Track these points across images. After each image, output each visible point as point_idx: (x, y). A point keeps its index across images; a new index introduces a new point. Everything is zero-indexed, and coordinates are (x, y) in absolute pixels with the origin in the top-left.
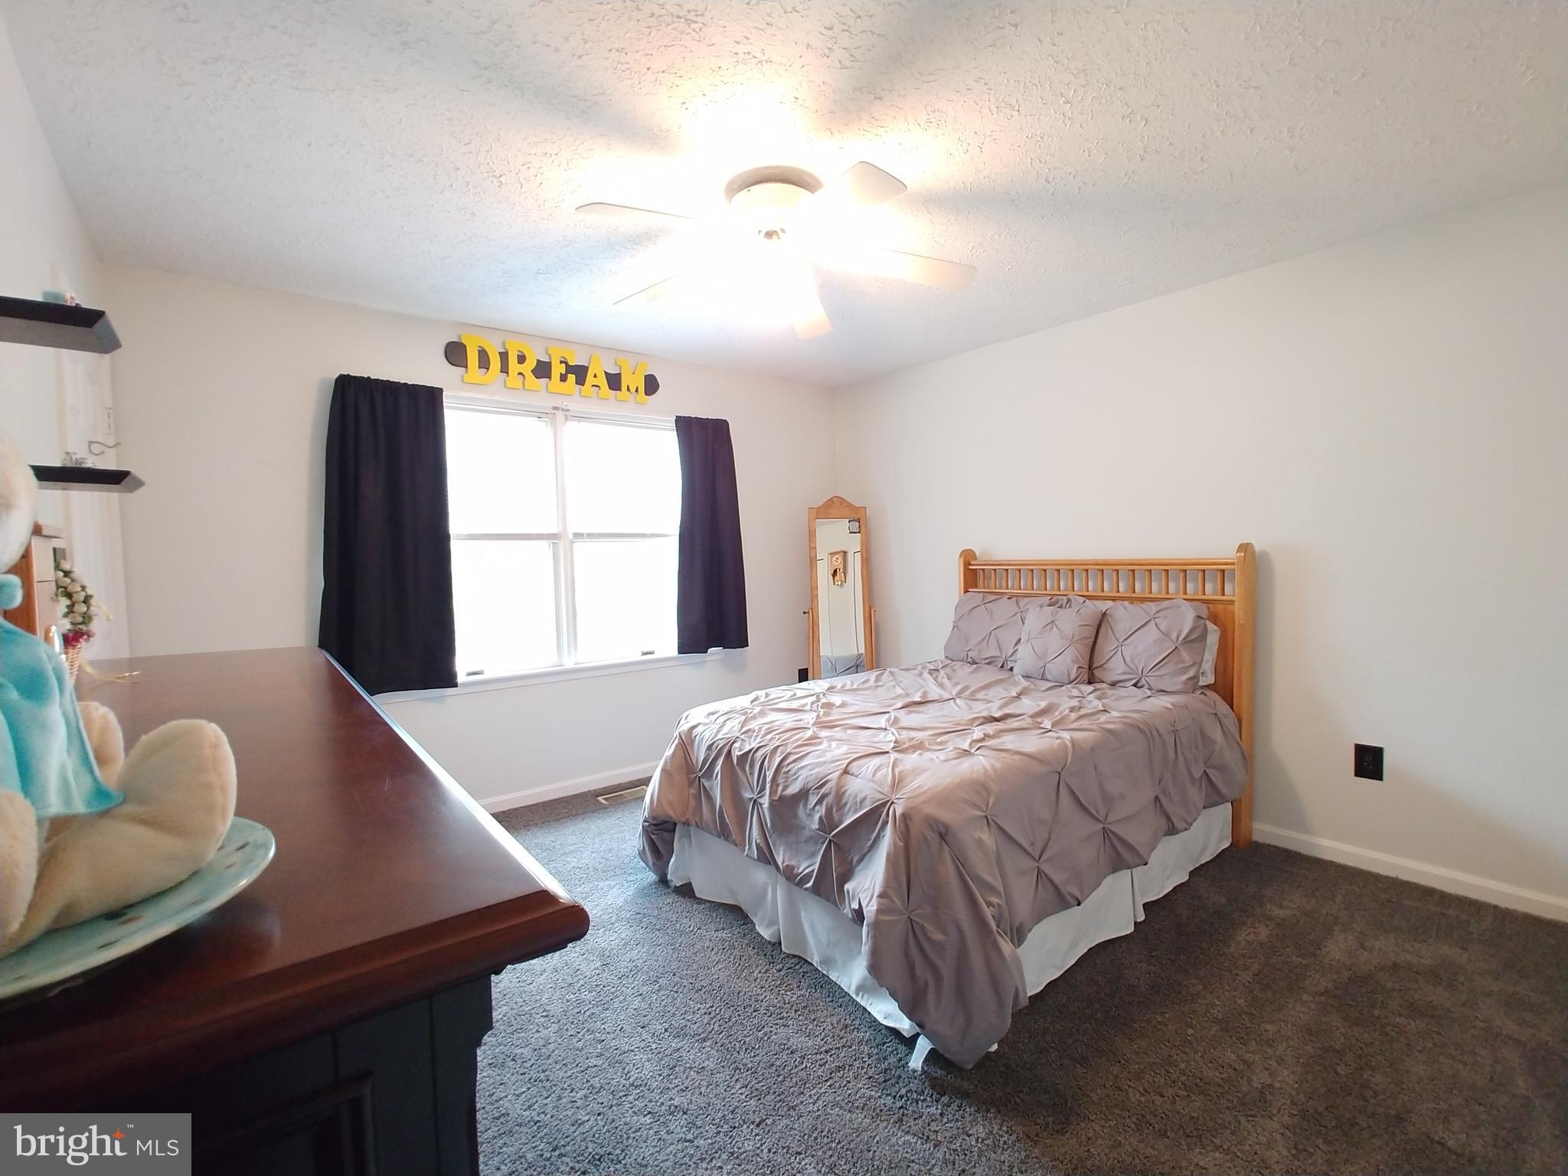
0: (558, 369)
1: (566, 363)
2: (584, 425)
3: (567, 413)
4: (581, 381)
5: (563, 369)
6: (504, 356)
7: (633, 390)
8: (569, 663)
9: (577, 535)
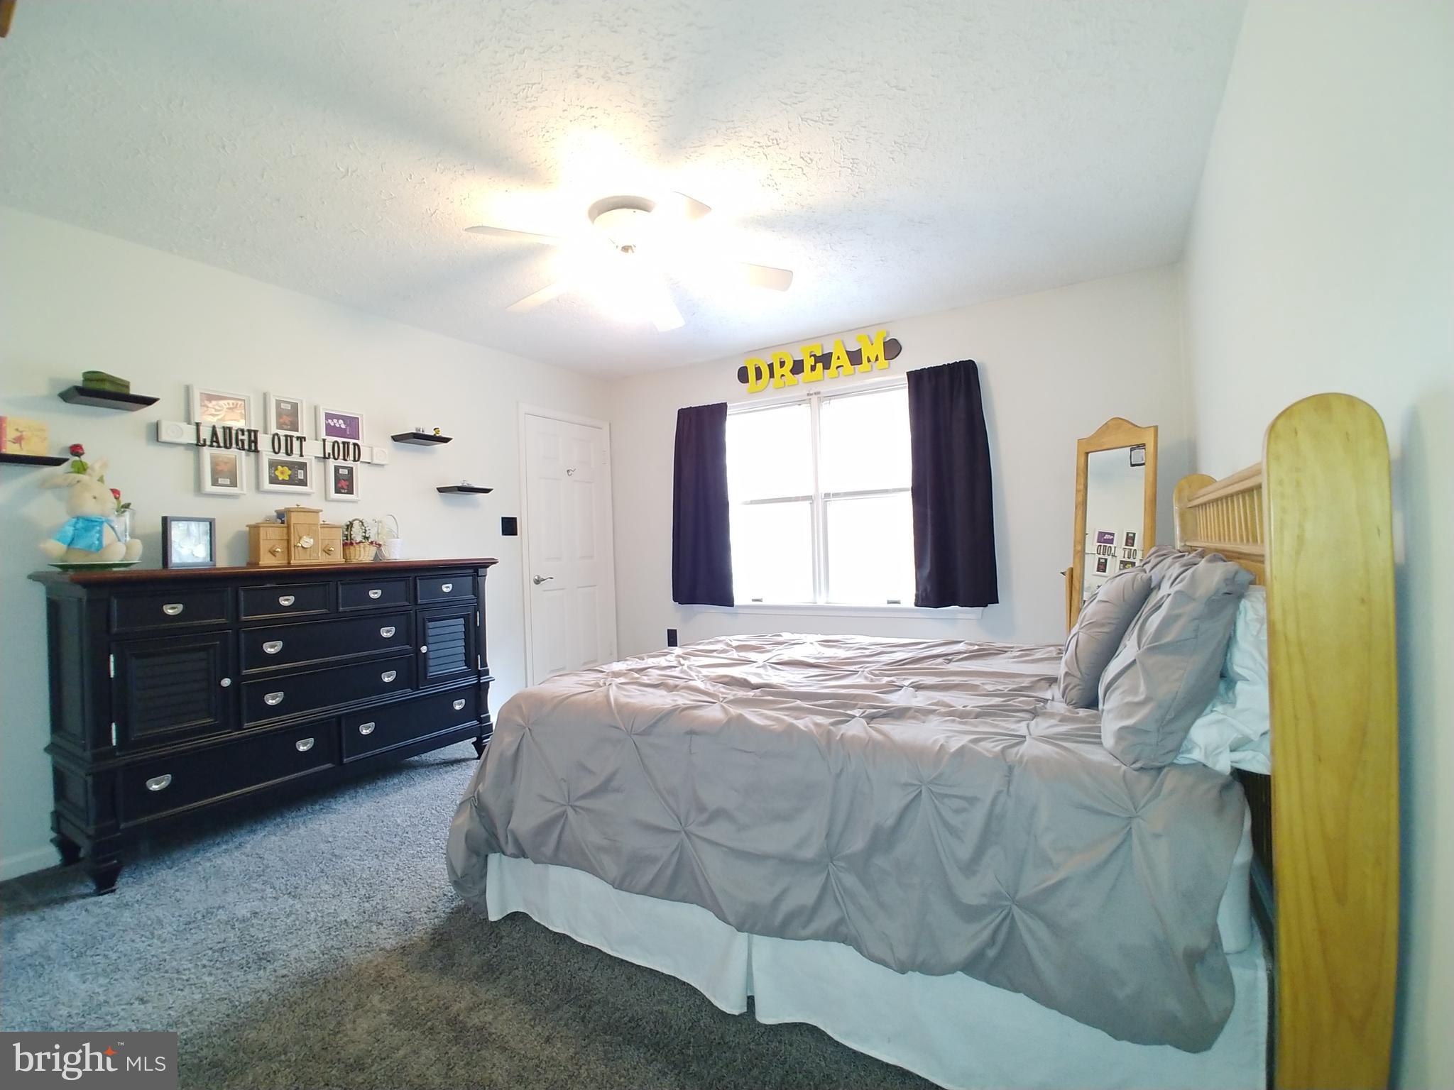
0: (809, 362)
1: (814, 356)
2: (834, 402)
3: (819, 396)
4: (827, 366)
5: (812, 361)
6: (771, 366)
7: (873, 359)
8: (821, 602)
9: (827, 495)
